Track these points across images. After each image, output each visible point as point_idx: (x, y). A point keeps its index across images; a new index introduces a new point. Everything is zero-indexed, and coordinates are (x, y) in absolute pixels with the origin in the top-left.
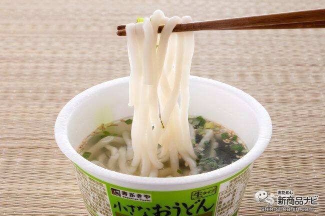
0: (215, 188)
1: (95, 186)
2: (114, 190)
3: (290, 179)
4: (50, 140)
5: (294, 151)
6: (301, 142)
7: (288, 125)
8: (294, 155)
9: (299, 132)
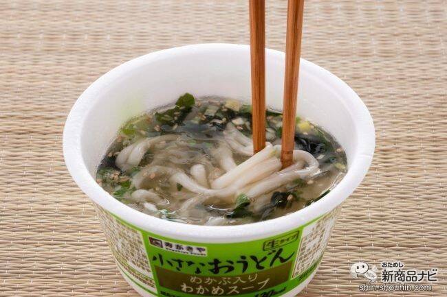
0: (297, 234)
1: (125, 232)
2: (153, 239)
3: (389, 186)
4: (48, 119)
5: (398, 139)
6: (409, 123)
7: (391, 94)
8: (397, 146)
9: (406, 107)
